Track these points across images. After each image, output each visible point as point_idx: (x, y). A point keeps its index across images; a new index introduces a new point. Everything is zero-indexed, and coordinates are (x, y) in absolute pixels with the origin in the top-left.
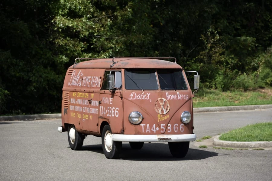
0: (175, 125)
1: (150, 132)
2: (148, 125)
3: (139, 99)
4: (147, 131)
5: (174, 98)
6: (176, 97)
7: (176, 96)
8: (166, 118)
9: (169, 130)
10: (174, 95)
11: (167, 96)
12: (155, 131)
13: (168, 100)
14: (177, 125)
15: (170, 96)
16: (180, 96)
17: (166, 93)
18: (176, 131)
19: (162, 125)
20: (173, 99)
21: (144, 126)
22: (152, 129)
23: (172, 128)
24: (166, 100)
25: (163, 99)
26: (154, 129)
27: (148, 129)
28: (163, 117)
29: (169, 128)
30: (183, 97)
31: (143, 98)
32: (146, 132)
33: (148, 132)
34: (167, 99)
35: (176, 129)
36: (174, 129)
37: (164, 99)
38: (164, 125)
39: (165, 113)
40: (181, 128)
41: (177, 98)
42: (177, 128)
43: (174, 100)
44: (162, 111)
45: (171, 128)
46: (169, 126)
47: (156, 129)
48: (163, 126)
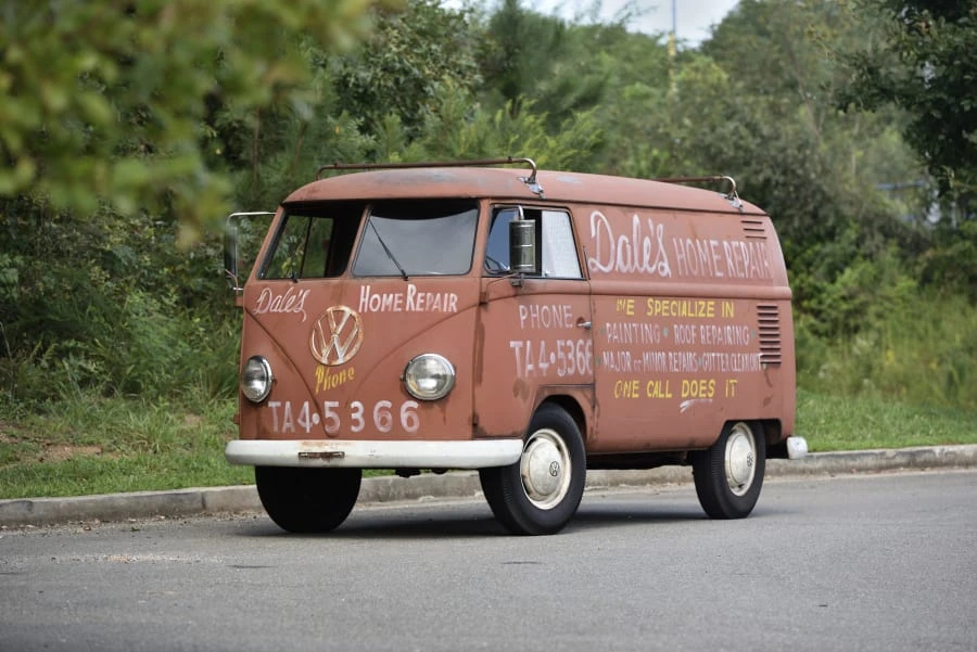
0: (380, 404)
1: (293, 430)
2: (288, 404)
3: (275, 310)
4: (286, 425)
5: (387, 307)
6: (397, 302)
7: (400, 298)
8: (341, 378)
9: (356, 423)
10: (391, 296)
11: (362, 300)
12: (308, 426)
13: (362, 315)
14: (388, 404)
15: (376, 300)
16: (415, 298)
17: (363, 288)
18: (382, 429)
19: (328, 404)
20: (383, 309)
21: (277, 407)
22: (299, 421)
23: (368, 415)
24: (354, 313)
25: (343, 308)
26: (304, 420)
27: (288, 421)
28: (331, 374)
29: (354, 416)
30: (428, 304)
31: (286, 309)
32: (284, 429)
33: (288, 429)
34: (360, 310)
35: (384, 421)
36: (376, 418)
37: (348, 311)
38: (336, 404)
39: (340, 361)
40: (404, 416)
41: (403, 306)
42: (389, 417)
43: (387, 315)
44: (333, 355)
45: (364, 415)
46: (356, 410)
47: (311, 420)
48: (331, 409)
